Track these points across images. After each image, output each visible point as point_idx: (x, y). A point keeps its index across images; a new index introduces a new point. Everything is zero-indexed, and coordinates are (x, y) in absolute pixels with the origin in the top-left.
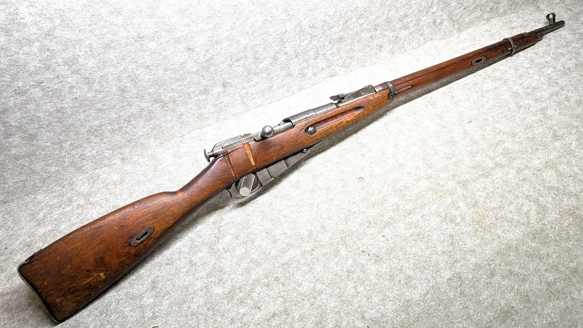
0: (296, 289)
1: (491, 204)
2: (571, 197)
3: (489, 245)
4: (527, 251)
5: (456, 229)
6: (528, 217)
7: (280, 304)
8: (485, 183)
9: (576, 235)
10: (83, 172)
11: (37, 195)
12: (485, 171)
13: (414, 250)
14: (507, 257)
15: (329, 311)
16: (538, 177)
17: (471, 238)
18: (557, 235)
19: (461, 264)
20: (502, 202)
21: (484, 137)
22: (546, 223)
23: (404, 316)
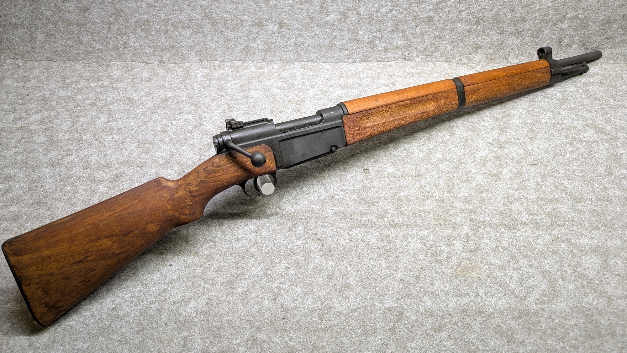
0: (231, 242)
1: (494, 258)
2: (601, 297)
3: (458, 298)
4: (499, 325)
5: (433, 264)
6: (528, 292)
7: (208, 247)
8: (502, 235)
9: (575, 340)
10: (122, 59)
11: (76, 64)
12: (512, 222)
13: (372, 263)
14: (470, 320)
15: (247, 277)
16: (574, 258)
17: (443, 281)
18: (551, 328)
19: (413, 301)
20: (508, 262)
21: (538, 187)
22: (546, 309)
23: (315, 318)
